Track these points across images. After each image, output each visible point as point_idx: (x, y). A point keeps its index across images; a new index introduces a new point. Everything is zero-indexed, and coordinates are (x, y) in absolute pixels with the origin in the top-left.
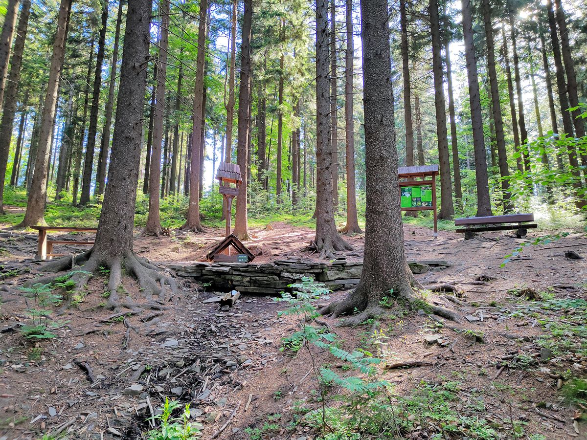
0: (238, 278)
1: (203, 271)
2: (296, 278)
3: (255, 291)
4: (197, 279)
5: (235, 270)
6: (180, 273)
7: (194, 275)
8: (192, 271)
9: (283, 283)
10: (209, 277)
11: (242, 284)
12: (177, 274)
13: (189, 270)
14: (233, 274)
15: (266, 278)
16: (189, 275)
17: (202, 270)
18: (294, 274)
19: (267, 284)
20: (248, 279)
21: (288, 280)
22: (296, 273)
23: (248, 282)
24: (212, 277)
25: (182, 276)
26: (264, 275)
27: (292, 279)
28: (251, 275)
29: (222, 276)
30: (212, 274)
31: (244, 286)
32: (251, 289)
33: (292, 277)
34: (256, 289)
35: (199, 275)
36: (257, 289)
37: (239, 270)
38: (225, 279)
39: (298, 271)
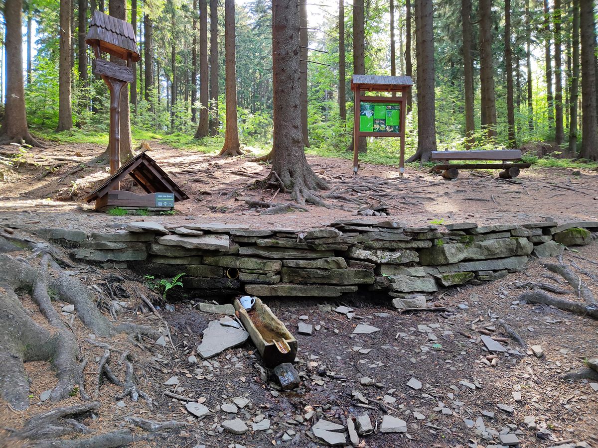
0: (252, 263)
1: (155, 248)
2: (384, 261)
3: (294, 294)
4: (136, 268)
5: (242, 245)
6: (81, 253)
7: (128, 256)
8: (119, 246)
9: (357, 273)
10: (173, 262)
11: (262, 278)
12: (72, 256)
13: (111, 245)
14: (237, 255)
15: (320, 263)
16: (110, 256)
17: (148, 244)
18: (379, 253)
19: (324, 277)
20: (276, 266)
21: (366, 266)
22: (384, 249)
23: (278, 273)
24: (179, 262)
25: (90, 262)
26: (314, 256)
27: (375, 263)
28: (286, 254)
29: (209, 260)
30: (182, 254)
31: (269, 283)
32: (284, 289)
33: (374, 258)
34: (297, 290)
35: (142, 257)
36: (300, 290)
37: (255, 245)
38: (217, 266)
39: (388, 245)
